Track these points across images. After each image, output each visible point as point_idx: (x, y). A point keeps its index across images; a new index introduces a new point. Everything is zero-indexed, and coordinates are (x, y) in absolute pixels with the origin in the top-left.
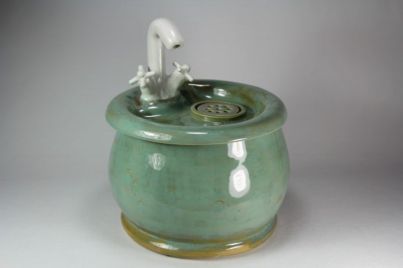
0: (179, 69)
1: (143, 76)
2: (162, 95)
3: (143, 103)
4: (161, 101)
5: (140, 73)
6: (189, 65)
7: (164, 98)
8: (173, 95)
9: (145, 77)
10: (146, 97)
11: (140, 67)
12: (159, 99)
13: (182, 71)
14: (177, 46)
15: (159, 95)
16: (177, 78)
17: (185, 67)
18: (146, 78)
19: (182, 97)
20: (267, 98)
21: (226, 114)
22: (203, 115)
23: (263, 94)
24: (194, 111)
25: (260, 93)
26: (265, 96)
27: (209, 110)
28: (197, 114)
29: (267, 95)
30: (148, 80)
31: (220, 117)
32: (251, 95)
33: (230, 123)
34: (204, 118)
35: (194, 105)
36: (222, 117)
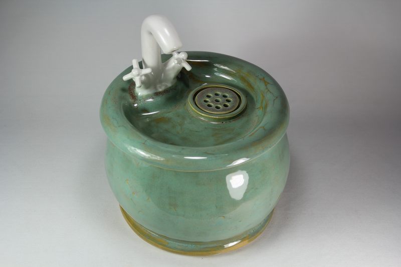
1: (138, 75)
2: (158, 88)
4: (157, 94)
7: (160, 90)
8: (169, 85)
10: (140, 92)
11: (134, 63)
12: (155, 91)
15: (155, 88)
16: (174, 68)
18: (141, 76)
19: (179, 84)
20: (269, 91)
21: (225, 110)
22: (203, 115)
23: (264, 81)
24: (192, 107)
25: (260, 79)
26: (266, 86)
27: (208, 103)
28: (196, 111)
29: (268, 83)
30: (143, 78)
31: (220, 117)
32: (252, 80)
33: (230, 122)
34: (203, 117)
35: (192, 93)
36: (222, 117)
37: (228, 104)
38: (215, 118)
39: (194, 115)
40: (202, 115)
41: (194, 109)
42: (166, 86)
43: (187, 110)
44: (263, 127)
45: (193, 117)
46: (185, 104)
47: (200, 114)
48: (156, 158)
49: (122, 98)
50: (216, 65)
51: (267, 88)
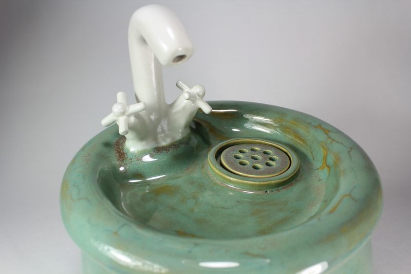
0: (187, 96)
1: (123, 113)
2: (160, 140)
3: (129, 156)
5: (117, 108)
6: (203, 86)
7: (164, 144)
8: (178, 137)
9: (126, 114)
10: (133, 146)
11: (120, 96)
12: (156, 146)
13: (192, 98)
14: (181, 57)
15: (155, 139)
16: (184, 108)
17: (197, 90)
18: (129, 116)
19: (193, 137)
20: (333, 140)
21: (269, 173)
22: (232, 179)
23: (323, 129)
24: (215, 169)
25: (315, 127)
26: (327, 134)
27: (241, 160)
28: (221, 174)
29: (330, 131)
30: (132, 119)
31: (262, 183)
32: (302, 130)
33: (278, 190)
34: (233, 183)
35: (214, 150)
36: (265, 183)
37: (271, 162)
38: (253, 185)
39: (218, 182)
40: (230, 181)
41: (217, 171)
42: (174, 138)
43: (207, 175)
44: (350, 195)
45: (215, 184)
46: (203, 166)
47: (227, 179)
48: (150, 269)
49: (101, 157)
50: (247, 116)
51: (330, 137)
